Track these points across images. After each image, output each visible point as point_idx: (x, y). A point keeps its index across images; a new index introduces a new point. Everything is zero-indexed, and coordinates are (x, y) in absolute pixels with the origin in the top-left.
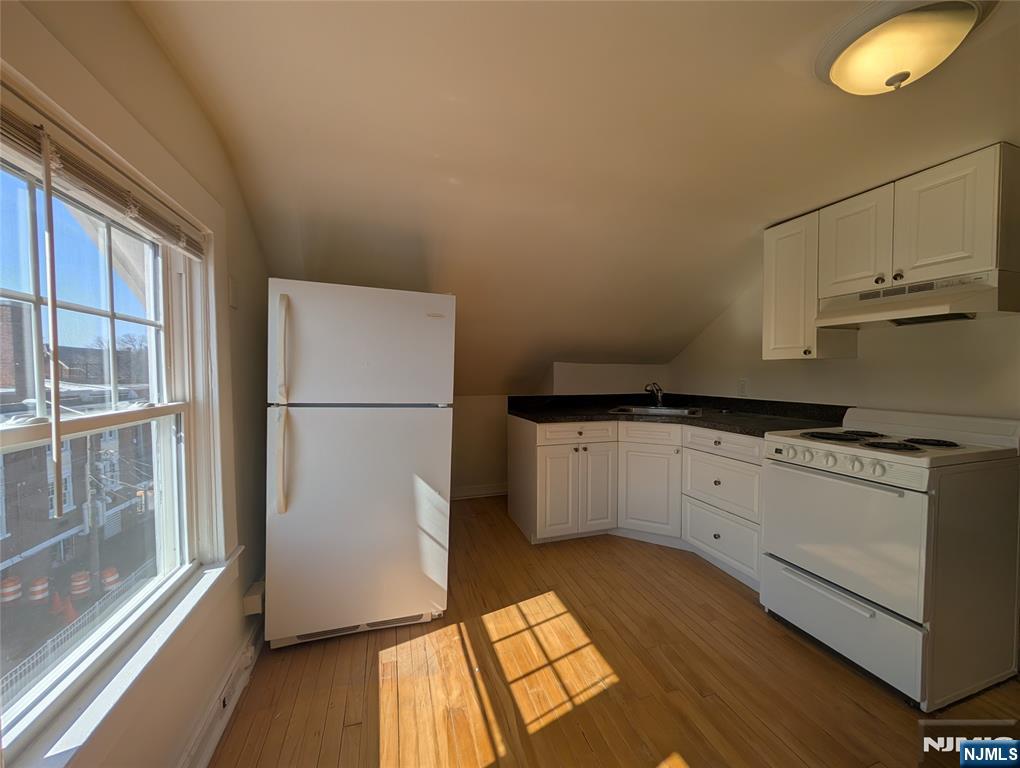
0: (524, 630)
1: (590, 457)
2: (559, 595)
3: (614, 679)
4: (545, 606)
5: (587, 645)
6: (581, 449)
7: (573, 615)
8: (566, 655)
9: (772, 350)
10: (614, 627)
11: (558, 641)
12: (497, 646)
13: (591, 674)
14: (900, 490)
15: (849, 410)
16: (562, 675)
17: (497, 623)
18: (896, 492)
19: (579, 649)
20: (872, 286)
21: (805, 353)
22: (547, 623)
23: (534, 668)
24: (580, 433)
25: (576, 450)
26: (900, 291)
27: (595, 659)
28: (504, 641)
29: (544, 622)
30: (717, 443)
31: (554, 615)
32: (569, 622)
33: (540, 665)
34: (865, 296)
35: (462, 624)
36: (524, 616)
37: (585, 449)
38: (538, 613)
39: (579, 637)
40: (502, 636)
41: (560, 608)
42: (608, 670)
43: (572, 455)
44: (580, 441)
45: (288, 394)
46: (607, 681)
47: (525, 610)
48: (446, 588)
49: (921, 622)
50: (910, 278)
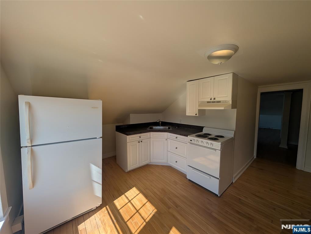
0: (128, 203)
1: (143, 144)
2: (136, 188)
3: (156, 210)
4: (133, 193)
5: (147, 202)
6: (140, 141)
7: (142, 193)
8: (142, 207)
9: (188, 113)
10: (153, 194)
11: (139, 203)
12: (120, 211)
13: (149, 210)
14: (215, 150)
15: (204, 128)
16: (141, 214)
17: (119, 202)
18: (214, 150)
19: (145, 204)
20: (210, 100)
21: (196, 114)
22: (135, 198)
23: (133, 214)
24: (140, 137)
25: (139, 142)
26: (215, 102)
27: (150, 206)
28: (122, 209)
29: (134, 198)
30: (176, 138)
31: (136, 195)
32: (141, 196)
33: (134, 213)
34: (208, 102)
35: (107, 206)
36: (127, 198)
37: (141, 142)
38: (131, 195)
39: (145, 200)
40: (121, 207)
41: (138, 192)
42: (154, 208)
43: (138, 144)
44: (140, 139)
45: (31, 142)
46: (154, 211)
47: (127, 196)
48: (101, 197)
49: (219, 178)
50: (217, 100)
